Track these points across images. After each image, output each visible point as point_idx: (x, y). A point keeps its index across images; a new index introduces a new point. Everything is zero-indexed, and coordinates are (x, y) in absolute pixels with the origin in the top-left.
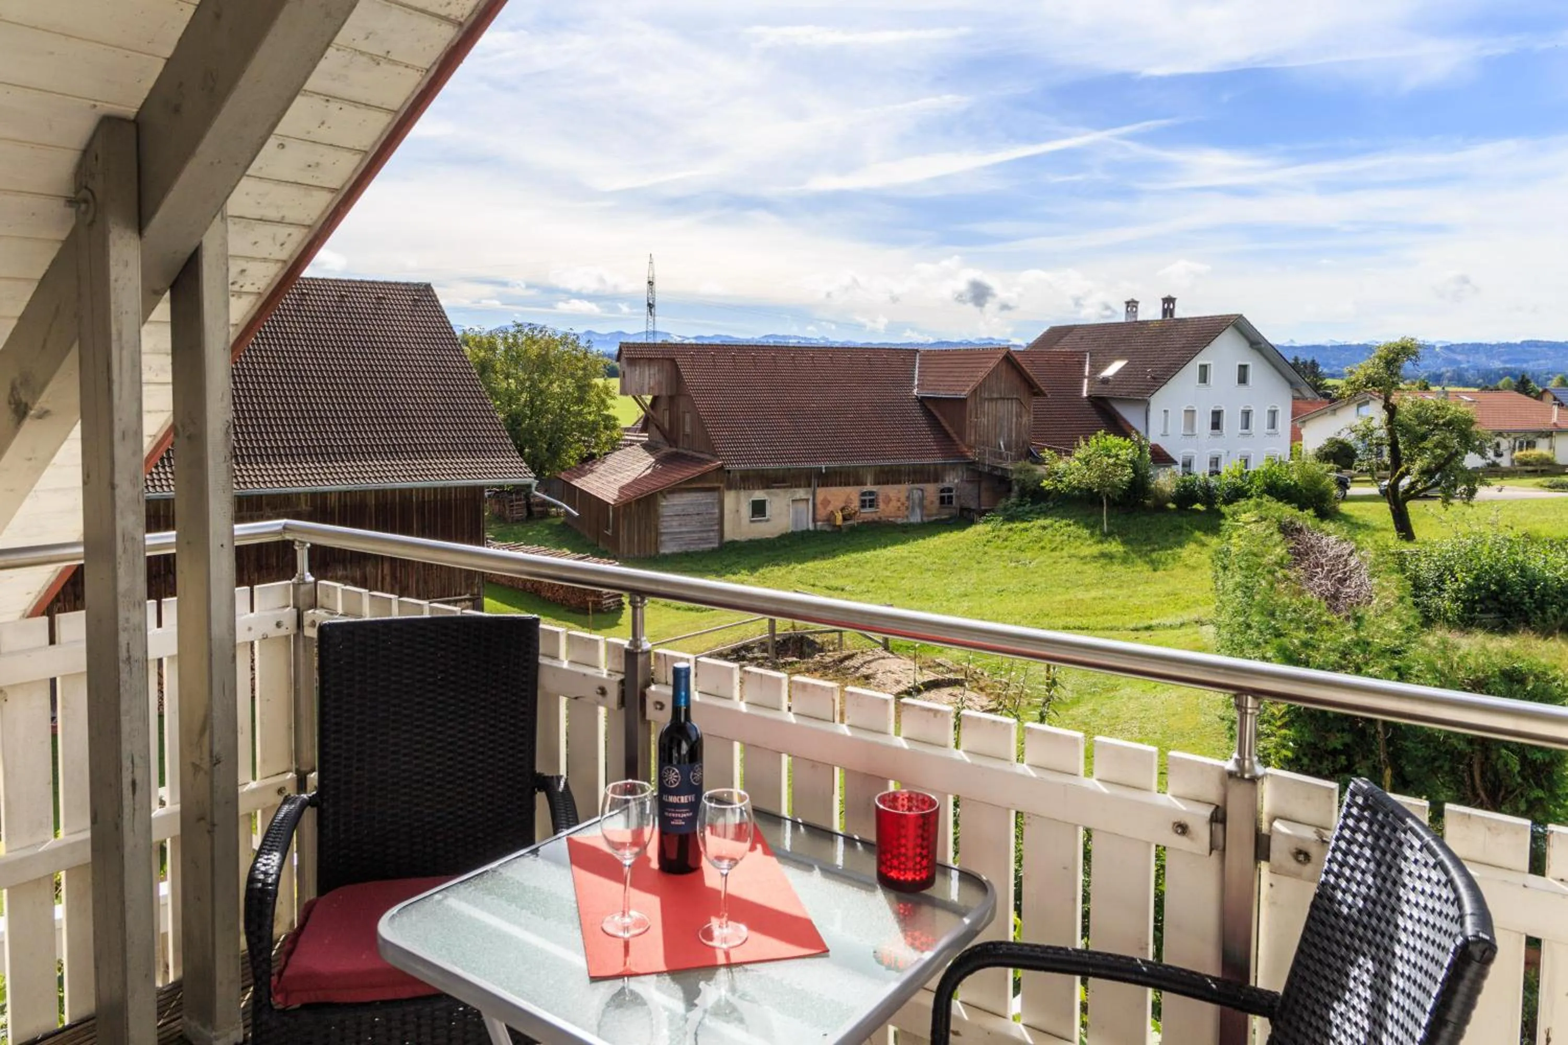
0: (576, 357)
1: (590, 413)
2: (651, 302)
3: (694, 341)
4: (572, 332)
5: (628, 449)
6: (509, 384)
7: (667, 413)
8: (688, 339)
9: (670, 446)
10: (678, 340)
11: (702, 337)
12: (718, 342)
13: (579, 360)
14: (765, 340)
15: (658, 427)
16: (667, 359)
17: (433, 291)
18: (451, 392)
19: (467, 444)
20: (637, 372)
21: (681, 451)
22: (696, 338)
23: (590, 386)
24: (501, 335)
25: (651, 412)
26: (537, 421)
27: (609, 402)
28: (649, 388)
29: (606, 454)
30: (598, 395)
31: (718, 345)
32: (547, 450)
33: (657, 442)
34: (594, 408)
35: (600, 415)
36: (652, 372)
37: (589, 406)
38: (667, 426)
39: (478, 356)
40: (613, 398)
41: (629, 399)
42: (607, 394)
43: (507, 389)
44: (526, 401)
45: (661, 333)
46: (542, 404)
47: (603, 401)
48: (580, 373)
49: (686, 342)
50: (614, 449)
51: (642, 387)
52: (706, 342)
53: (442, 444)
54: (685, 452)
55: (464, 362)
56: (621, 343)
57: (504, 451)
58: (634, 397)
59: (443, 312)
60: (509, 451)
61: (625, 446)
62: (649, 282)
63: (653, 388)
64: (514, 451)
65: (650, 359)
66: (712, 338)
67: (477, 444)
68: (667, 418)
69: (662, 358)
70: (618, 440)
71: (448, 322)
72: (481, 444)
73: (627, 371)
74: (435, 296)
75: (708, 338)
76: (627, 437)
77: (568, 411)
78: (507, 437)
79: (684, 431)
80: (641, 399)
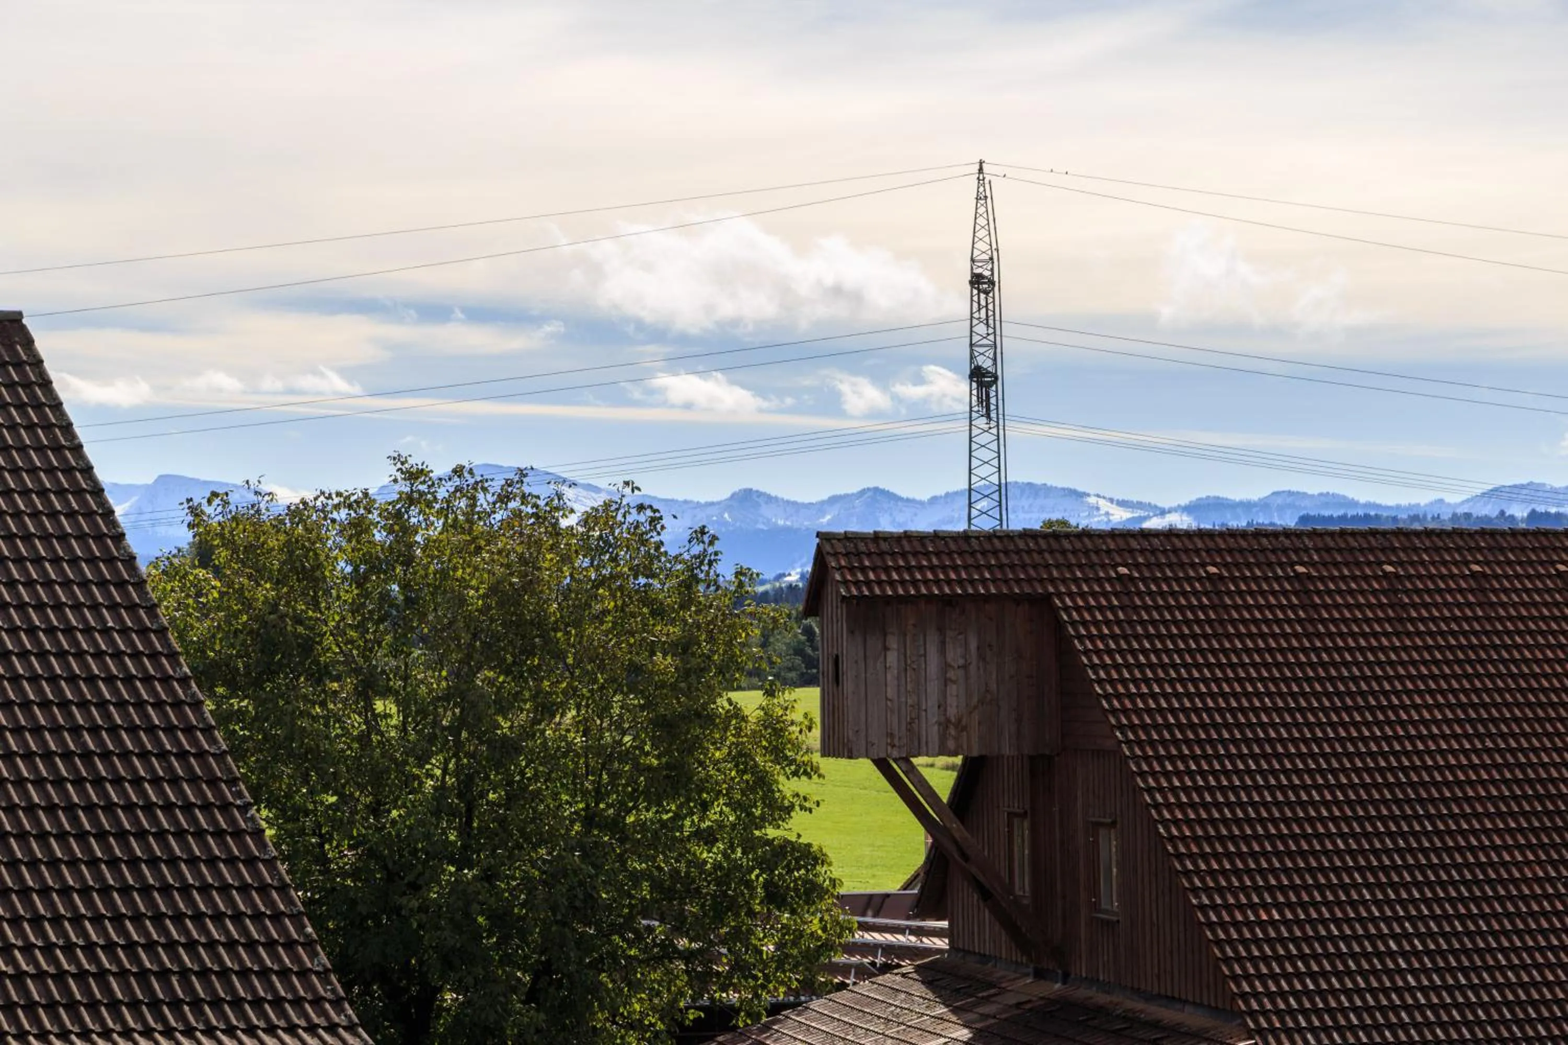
0: (645, 597)
1: (708, 837)
2: (985, 362)
3: (1183, 522)
4: (631, 499)
5: (865, 987)
6: (373, 720)
7: (1023, 832)
8: (1163, 512)
9: (1039, 975)
10: (1119, 517)
11: (1219, 504)
12: (1289, 521)
13: (659, 612)
14: (1488, 510)
15: (986, 894)
16: (1017, 600)
17: (29, 342)
18: (87, 756)
19: (143, 975)
20: (892, 658)
21: (1082, 993)
22: (1188, 509)
23: (707, 719)
24: (342, 515)
25: (955, 825)
26: (489, 876)
27: (788, 786)
28: (945, 724)
29: (776, 1009)
30: (741, 758)
31: (1287, 533)
32: (532, 996)
33: (984, 958)
34: (720, 812)
35: (749, 845)
36: (954, 655)
37: (705, 807)
38: (1023, 886)
39: (248, 605)
40: (807, 771)
41: (864, 768)
42: (777, 754)
43: (363, 739)
44: (441, 789)
45: (1032, 489)
46: (509, 801)
47: (763, 782)
48: (664, 662)
49: (1155, 523)
50: (811, 989)
51: (911, 727)
52: (1239, 522)
53: (40, 976)
54: (1102, 998)
55: (143, 632)
56: (825, 537)
57: (297, 1002)
58: (882, 765)
59: (67, 428)
60: (317, 1002)
61: (863, 973)
62: (976, 280)
63: (961, 727)
64: (337, 1003)
65: (948, 601)
66: (1264, 505)
67: (184, 973)
68: (1022, 850)
69: (999, 598)
70: (827, 946)
71: (88, 470)
72: (204, 973)
73: (850, 650)
74: (38, 363)
75: (1247, 506)
76: (861, 936)
77: (615, 826)
78: (309, 945)
79: (1096, 907)
80: (911, 770)
